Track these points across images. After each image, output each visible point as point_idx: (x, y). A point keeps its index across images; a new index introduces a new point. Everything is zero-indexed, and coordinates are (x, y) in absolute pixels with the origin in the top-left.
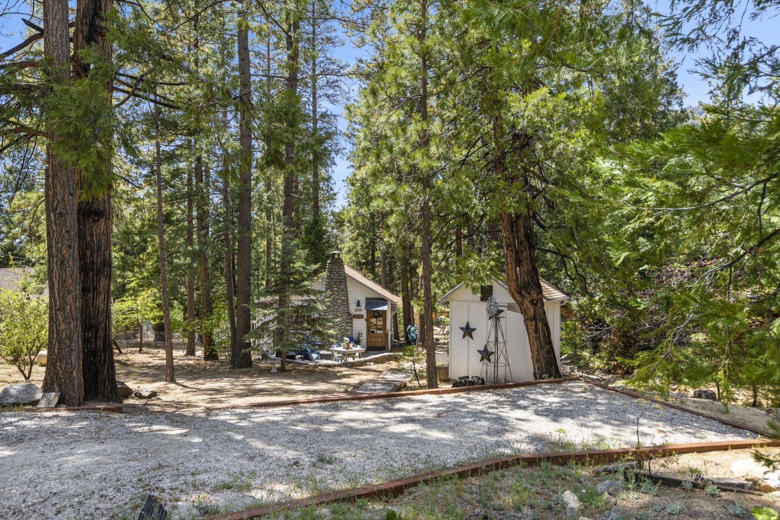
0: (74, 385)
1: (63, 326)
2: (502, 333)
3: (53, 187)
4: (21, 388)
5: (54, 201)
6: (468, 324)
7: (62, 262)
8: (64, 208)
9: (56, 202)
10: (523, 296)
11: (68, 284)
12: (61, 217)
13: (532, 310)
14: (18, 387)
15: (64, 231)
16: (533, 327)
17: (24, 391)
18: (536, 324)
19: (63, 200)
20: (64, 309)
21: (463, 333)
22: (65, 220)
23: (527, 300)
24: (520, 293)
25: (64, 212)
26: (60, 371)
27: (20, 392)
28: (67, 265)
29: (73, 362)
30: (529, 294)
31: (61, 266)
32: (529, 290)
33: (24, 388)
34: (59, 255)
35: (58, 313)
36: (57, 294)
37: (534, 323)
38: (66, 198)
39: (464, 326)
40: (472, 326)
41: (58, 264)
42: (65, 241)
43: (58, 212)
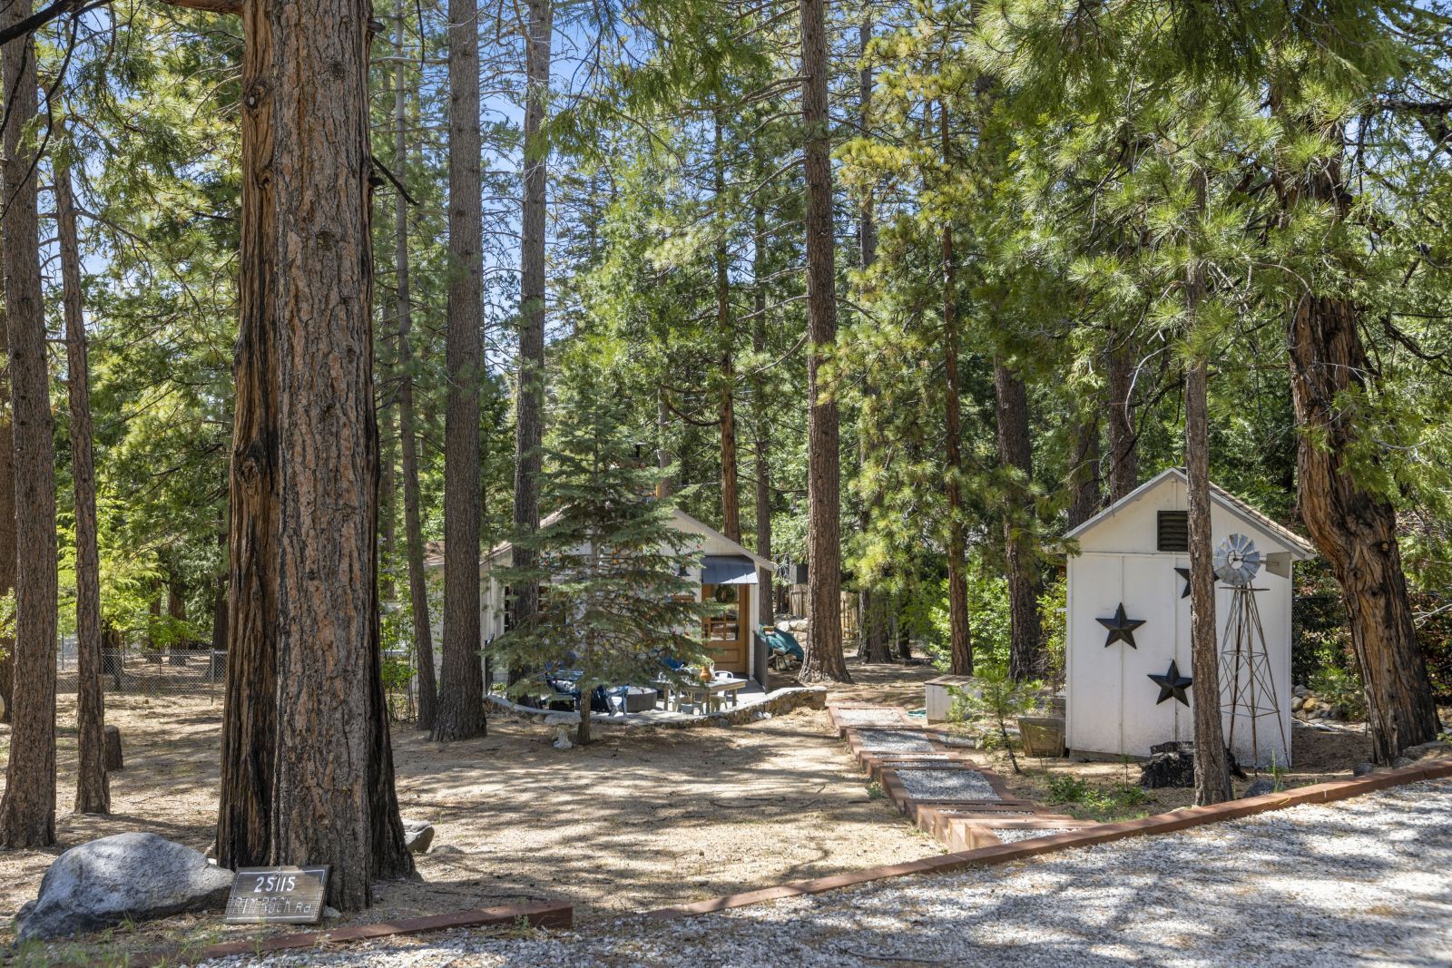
0: (354, 833)
1: (328, 634)
2: (1260, 630)
3: (301, 144)
4: (130, 854)
5: (301, 190)
6: (1121, 610)
7: (329, 407)
8: (336, 218)
9: (309, 195)
10: (1349, 534)
11: (345, 485)
12: (327, 248)
13: (1378, 570)
14: (117, 851)
15: (334, 297)
16: (1380, 613)
17: (143, 861)
18: (1388, 605)
19: (333, 189)
20: (332, 573)
21: (1106, 632)
22: (339, 257)
23: (1363, 541)
24: (1342, 525)
25: (337, 231)
26: (316, 792)
27: (131, 867)
28: (343, 419)
29: (354, 755)
30: (1371, 526)
31: (322, 419)
32: (1368, 516)
33: (139, 854)
34: (319, 382)
35: (311, 586)
36: (306, 521)
37: (1382, 602)
38: (341, 181)
39: (1111, 614)
40: (1131, 615)
41: (315, 412)
42: (338, 335)
43: (316, 229)
